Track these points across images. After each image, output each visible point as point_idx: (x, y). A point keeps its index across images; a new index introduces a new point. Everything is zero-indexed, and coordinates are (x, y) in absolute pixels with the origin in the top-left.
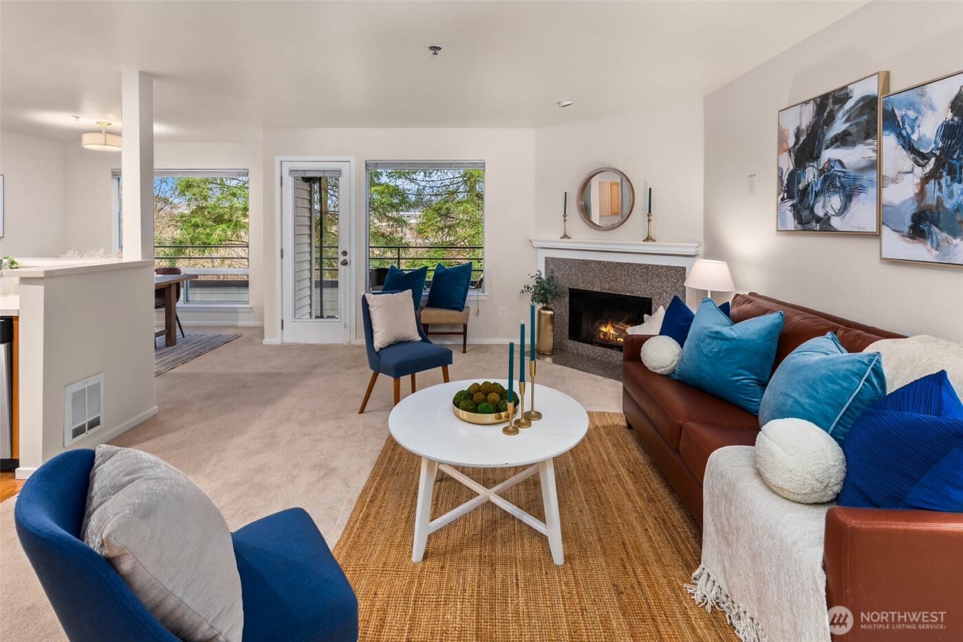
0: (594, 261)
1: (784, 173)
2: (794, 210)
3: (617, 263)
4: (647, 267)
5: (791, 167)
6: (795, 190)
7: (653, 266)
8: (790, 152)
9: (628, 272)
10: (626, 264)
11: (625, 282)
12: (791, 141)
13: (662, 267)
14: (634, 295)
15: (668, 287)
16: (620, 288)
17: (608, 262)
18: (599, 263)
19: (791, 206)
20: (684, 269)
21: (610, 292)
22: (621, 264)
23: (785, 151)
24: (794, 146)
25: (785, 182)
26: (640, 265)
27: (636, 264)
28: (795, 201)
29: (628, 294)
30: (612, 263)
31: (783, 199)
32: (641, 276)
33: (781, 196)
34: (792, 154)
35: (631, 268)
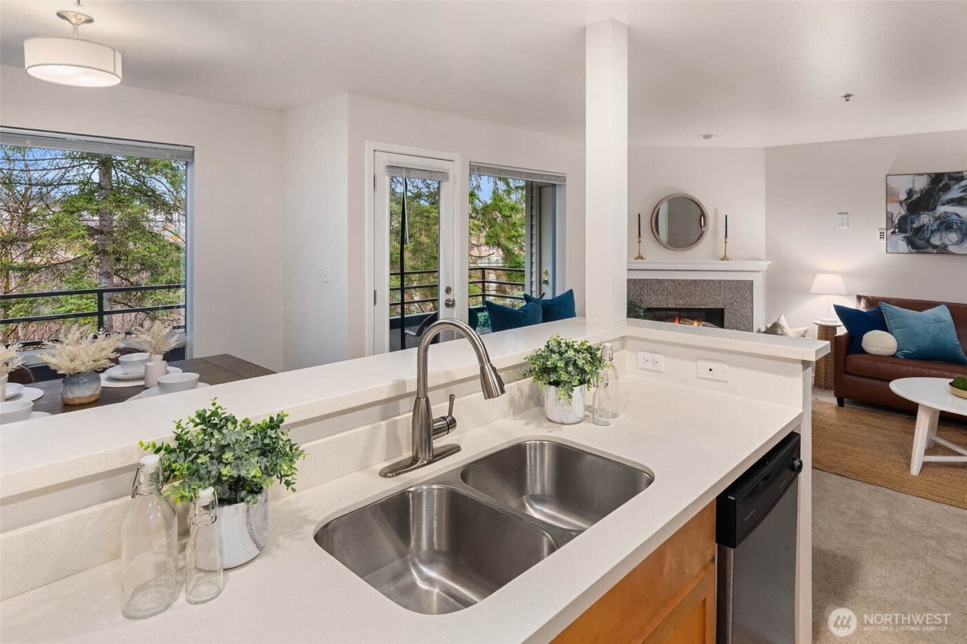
0: (667, 280)
1: (895, 216)
2: (907, 240)
3: (692, 280)
4: (720, 282)
5: (903, 213)
6: (908, 227)
7: (725, 281)
8: (901, 203)
9: (702, 288)
10: (700, 281)
11: (700, 297)
12: (903, 197)
13: (733, 281)
14: (708, 307)
15: (738, 298)
16: (694, 302)
17: (682, 280)
18: (673, 281)
19: (904, 237)
20: (752, 282)
21: (685, 307)
22: (695, 281)
23: (896, 202)
24: (906, 200)
25: (897, 222)
26: (713, 281)
27: (710, 281)
28: (908, 235)
29: (703, 307)
30: (687, 280)
31: (893, 233)
32: (715, 291)
33: (892, 230)
34: (904, 205)
35: (705, 283)
